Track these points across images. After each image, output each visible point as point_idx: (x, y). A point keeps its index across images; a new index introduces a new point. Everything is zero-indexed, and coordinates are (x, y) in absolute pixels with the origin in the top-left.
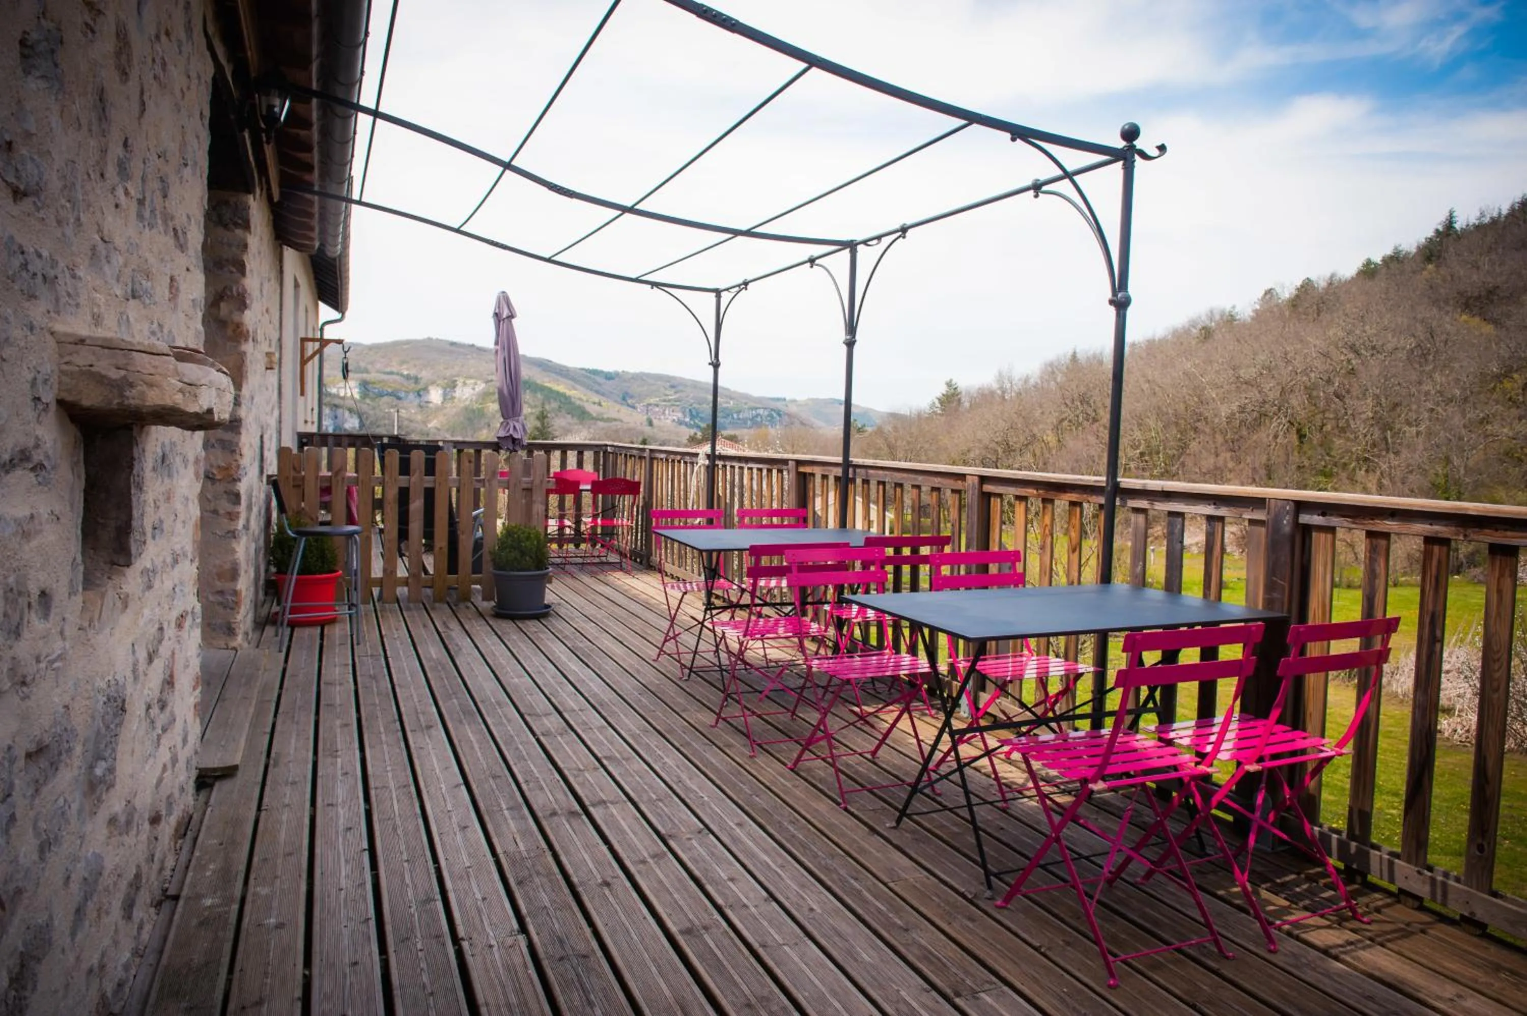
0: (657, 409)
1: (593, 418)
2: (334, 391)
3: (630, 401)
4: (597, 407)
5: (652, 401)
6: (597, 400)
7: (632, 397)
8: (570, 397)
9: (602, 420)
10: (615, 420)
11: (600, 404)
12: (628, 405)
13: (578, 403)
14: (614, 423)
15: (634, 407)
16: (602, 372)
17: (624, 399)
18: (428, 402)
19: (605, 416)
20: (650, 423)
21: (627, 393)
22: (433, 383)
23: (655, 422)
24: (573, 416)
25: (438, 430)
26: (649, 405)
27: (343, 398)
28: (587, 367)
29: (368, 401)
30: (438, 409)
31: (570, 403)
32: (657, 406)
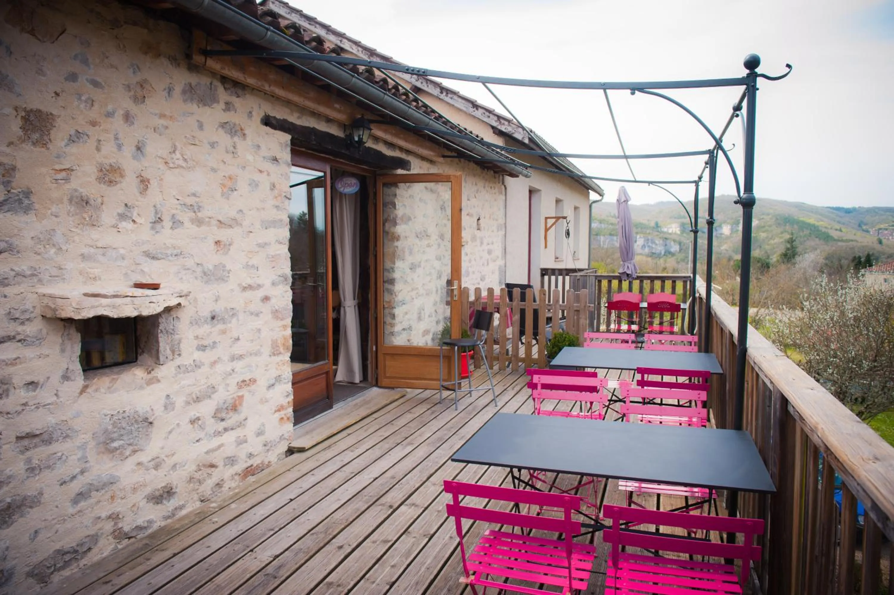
0: (886, 232)
1: (835, 240)
2: (665, 230)
3: (864, 227)
4: (838, 233)
5: (882, 226)
6: (838, 228)
7: (866, 224)
8: (818, 226)
9: (842, 241)
10: (852, 241)
11: (841, 230)
12: (863, 230)
13: (824, 230)
14: (851, 243)
15: (867, 231)
16: (843, 208)
17: (860, 226)
18: (721, 234)
19: (844, 238)
20: (880, 242)
21: (862, 222)
22: (725, 222)
23: (884, 241)
24: (820, 239)
25: (727, 250)
26: (880, 229)
27: (670, 234)
28: (831, 206)
29: (685, 235)
30: (728, 238)
31: (818, 230)
32: (886, 229)
